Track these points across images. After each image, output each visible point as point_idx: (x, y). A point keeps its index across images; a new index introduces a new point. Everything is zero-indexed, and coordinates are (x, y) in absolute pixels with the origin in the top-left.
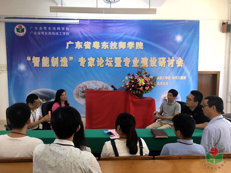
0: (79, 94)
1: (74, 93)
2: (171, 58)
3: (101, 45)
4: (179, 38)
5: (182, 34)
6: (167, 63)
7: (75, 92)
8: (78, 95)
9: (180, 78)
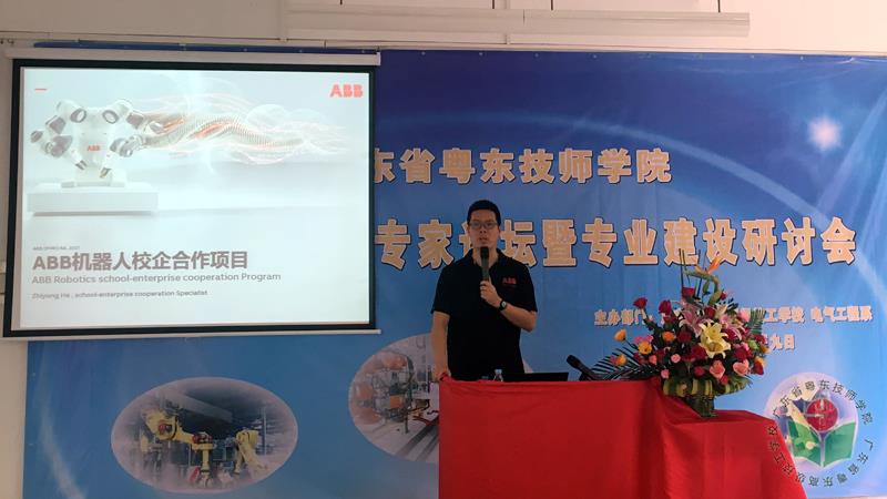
0: (378, 402)
1: (350, 396)
2: (798, 224)
3: (477, 163)
4: (825, 134)
5: (835, 115)
6: (780, 245)
7: (354, 391)
8: (369, 404)
9: (845, 313)
